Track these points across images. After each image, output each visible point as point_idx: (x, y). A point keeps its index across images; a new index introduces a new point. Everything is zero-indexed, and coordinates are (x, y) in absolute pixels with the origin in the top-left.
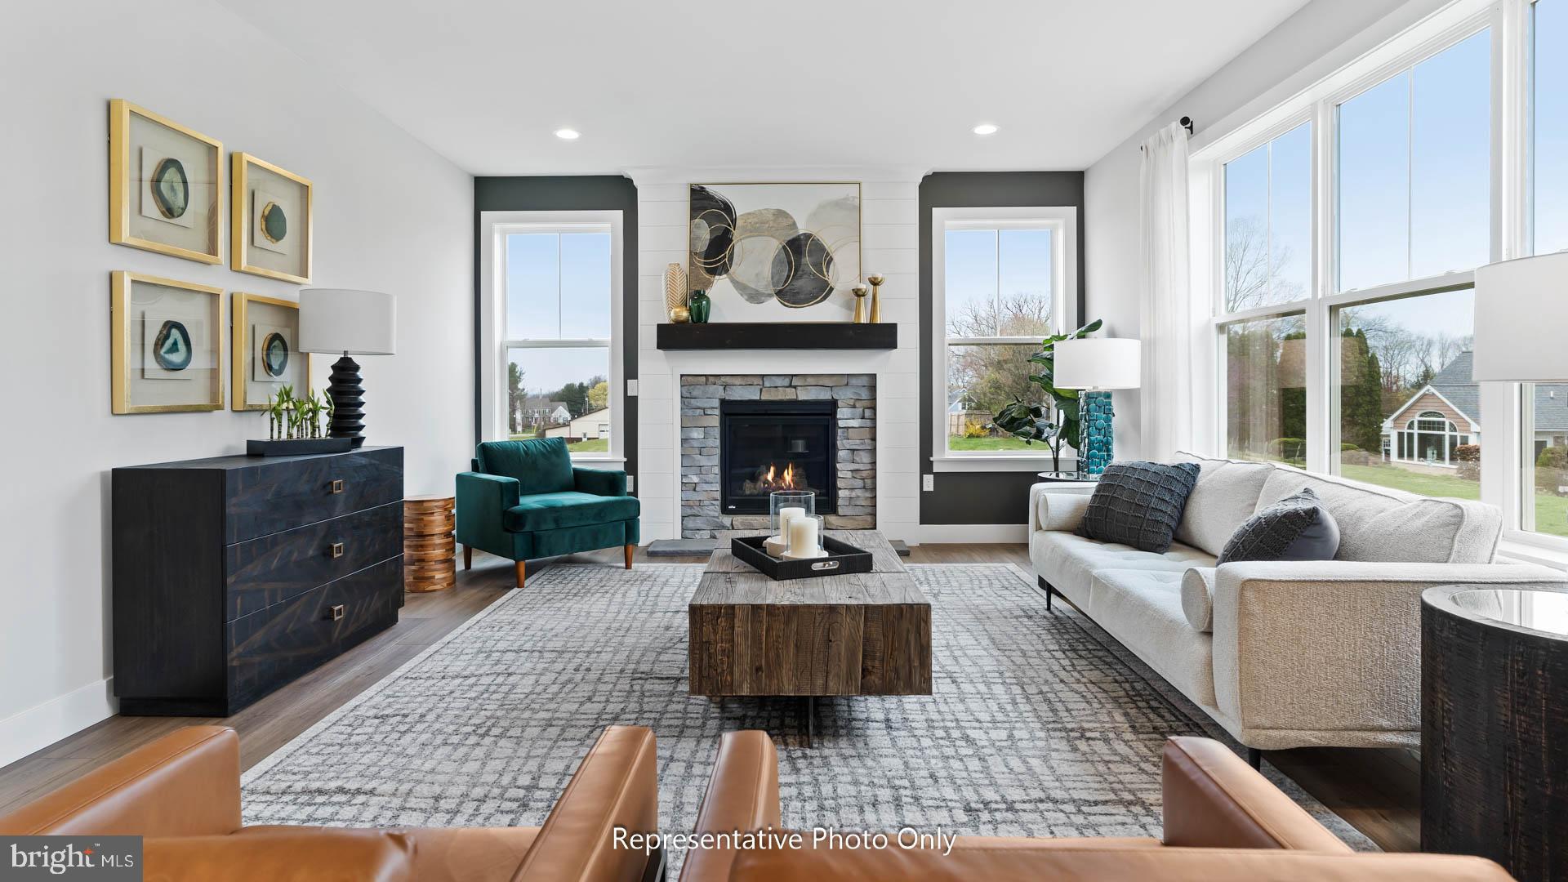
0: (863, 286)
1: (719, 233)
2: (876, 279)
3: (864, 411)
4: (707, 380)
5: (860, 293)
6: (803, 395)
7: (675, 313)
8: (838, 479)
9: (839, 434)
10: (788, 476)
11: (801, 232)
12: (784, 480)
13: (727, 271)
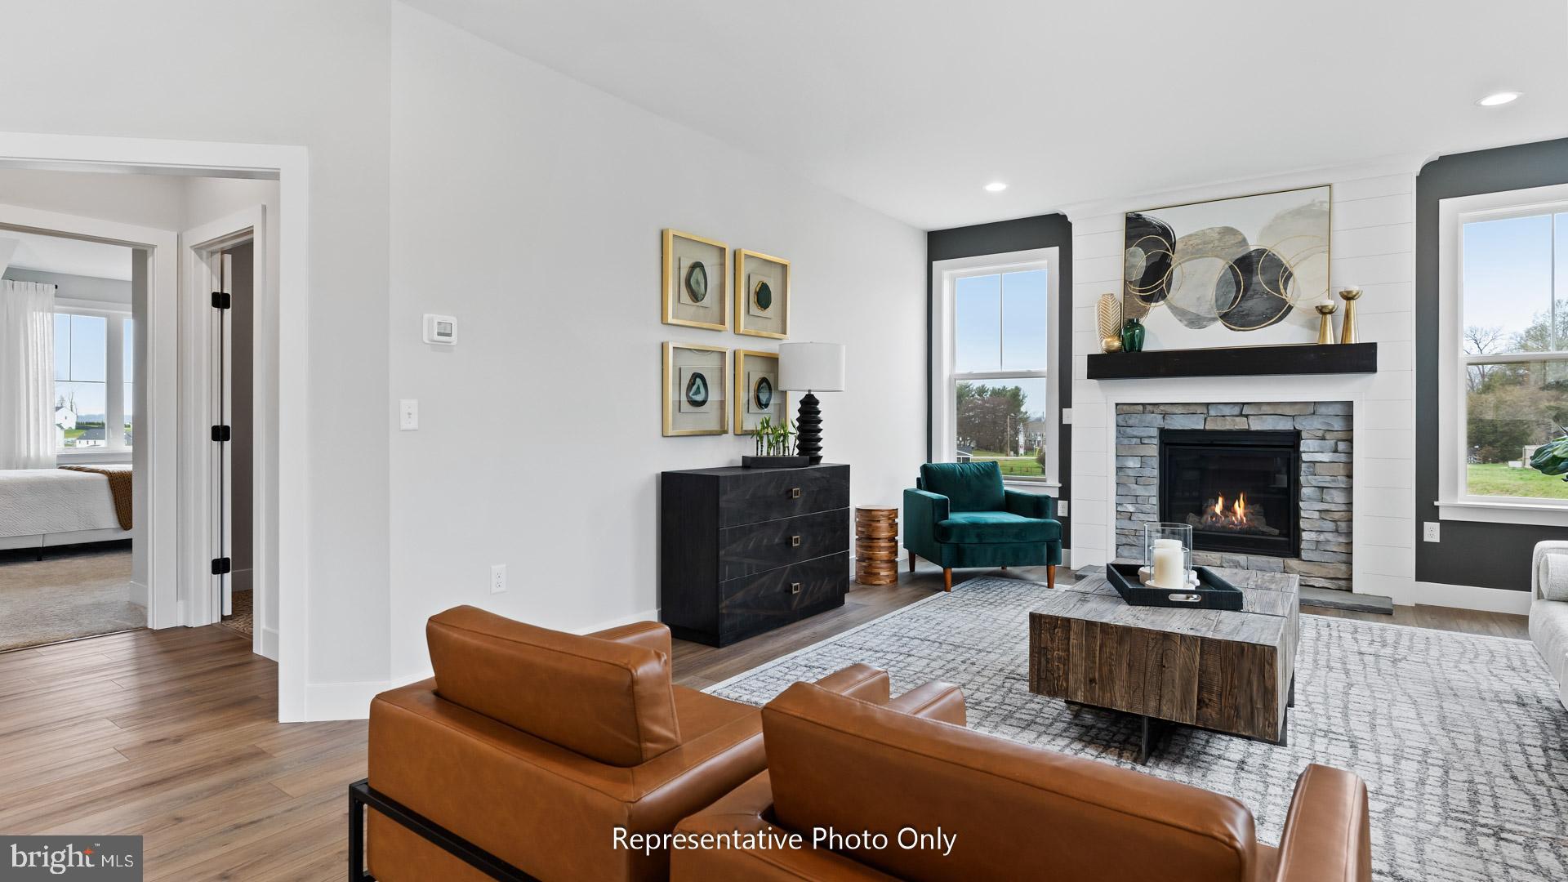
0: (1330, 303)
1: (1157, 259)
2: (1349, 292)
3: (1336, 444)
4: (1144, 408)
5: (1325, 310)
6: (1256, 425)
7: (1106, 342)
8: (1301, 520)
9: (1303, 469)
10: (1239, 508)
11: (1252, 249)
12: (1235, 513)
13: (1164, 297)
